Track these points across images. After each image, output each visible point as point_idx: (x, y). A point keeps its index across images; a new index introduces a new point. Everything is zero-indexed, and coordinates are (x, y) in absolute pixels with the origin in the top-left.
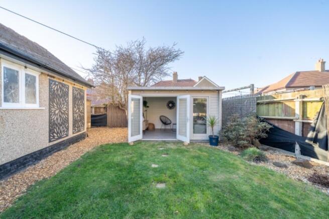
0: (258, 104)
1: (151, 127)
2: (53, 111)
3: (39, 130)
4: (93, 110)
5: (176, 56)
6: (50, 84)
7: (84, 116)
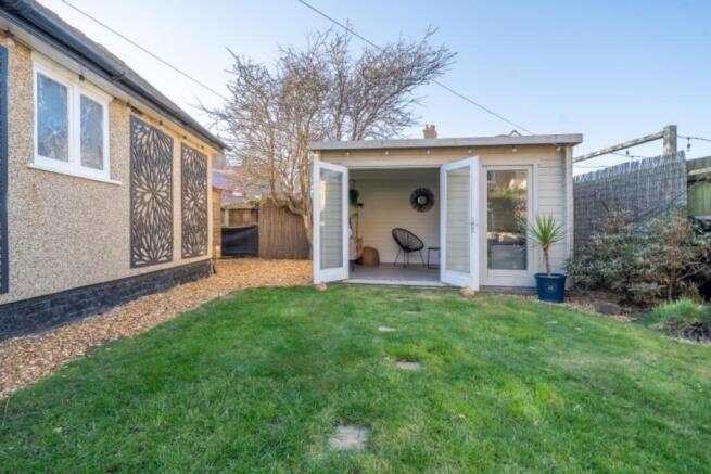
0: (692, 181)
1: (368, 258)
2: (138, 195)
3: (110, 235)
4: (227, 214)
5: (435, 67)
6: (133, 128)
7: (206, 220)
